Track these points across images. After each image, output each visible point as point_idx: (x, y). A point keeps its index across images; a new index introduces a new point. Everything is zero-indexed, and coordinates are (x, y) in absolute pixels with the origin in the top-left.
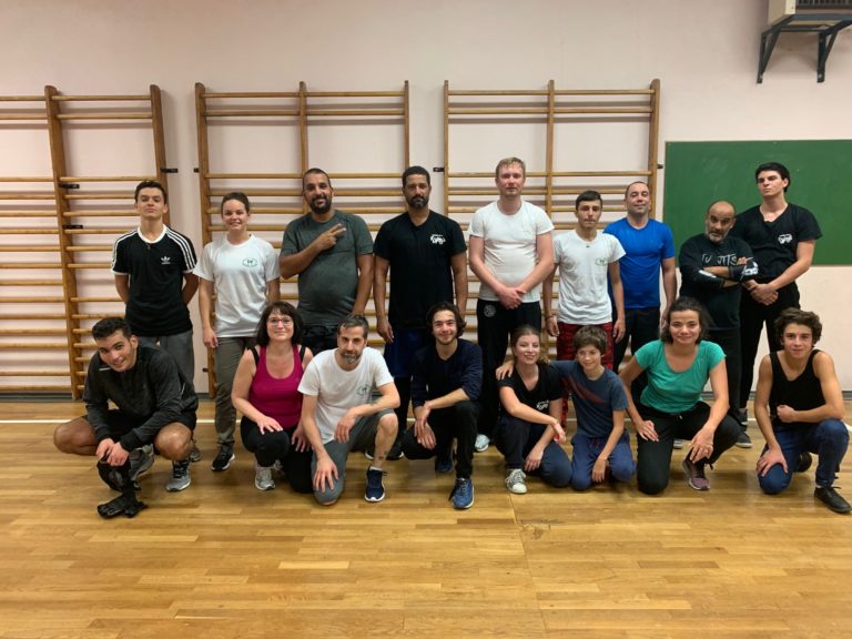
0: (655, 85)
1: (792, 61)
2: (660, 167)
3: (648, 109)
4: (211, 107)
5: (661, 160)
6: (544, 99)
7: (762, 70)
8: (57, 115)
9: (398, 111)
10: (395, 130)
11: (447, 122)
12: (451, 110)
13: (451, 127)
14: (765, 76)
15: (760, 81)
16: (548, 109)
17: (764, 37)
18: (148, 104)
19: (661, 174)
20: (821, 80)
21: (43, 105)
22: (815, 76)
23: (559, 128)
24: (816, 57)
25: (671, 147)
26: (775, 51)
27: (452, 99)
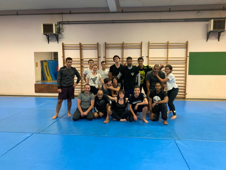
0: (187, 42)
1: (213, 37)
2: (188, 57)
3: (186, 46)
4: (107, 46)
5: (188, 55)
6: (167, 44)
7: (207, 39)
8: (81, 47)
9: (140, 47)
10: (139, 50)
11: (149, 48)
12: (150, 46)
13: (150, 49)
14: (208, 40)
15: (207, 41)
16: (167, 46)
17: (208, 33)
18: (97, 46)
19: (188, 58)
20: (219, 41)
21: (79, 46)
22: (218, 40)
23: (169, 50)
24: (218, 37)
25: (190, 53)
26: (210, 36)
27: (150, 44)
